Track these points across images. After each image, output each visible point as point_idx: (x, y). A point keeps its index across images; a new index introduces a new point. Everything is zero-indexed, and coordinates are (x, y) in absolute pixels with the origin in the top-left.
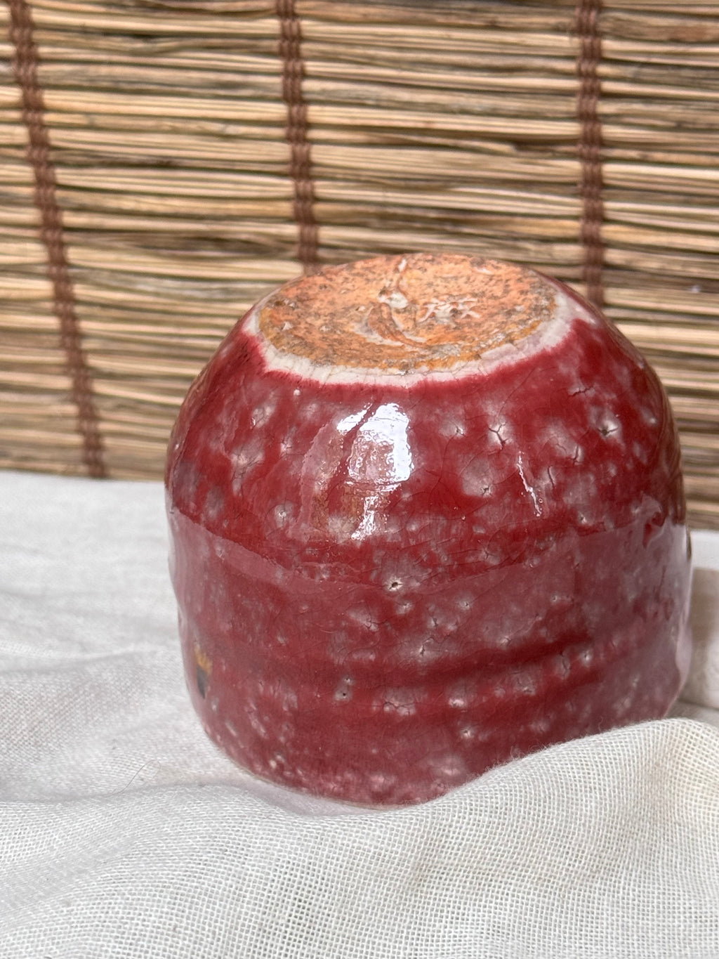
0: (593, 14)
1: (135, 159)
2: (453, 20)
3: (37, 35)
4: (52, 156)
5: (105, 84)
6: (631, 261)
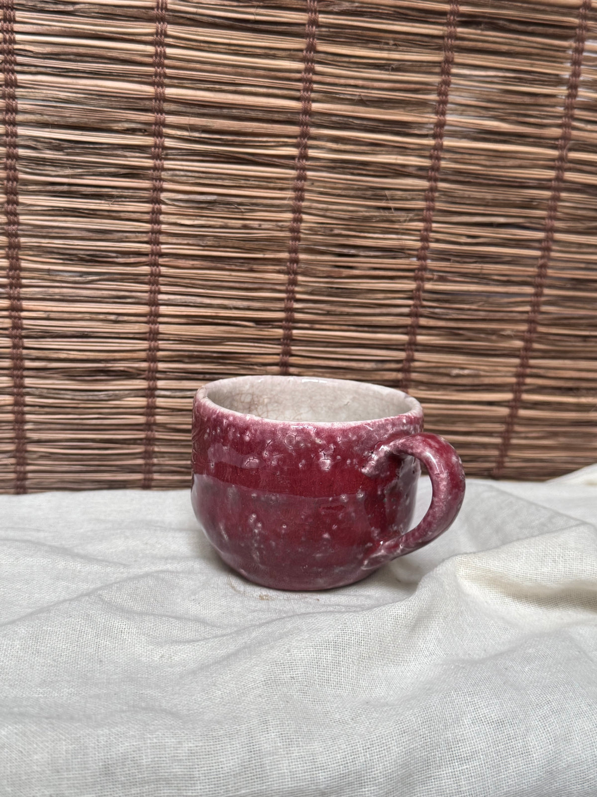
0: (295, 265)
1: (69, 334)
2: (233, 267)
3: (23, 274)
4: (24, 333)
5: (57, 297)
6: (300, 372)
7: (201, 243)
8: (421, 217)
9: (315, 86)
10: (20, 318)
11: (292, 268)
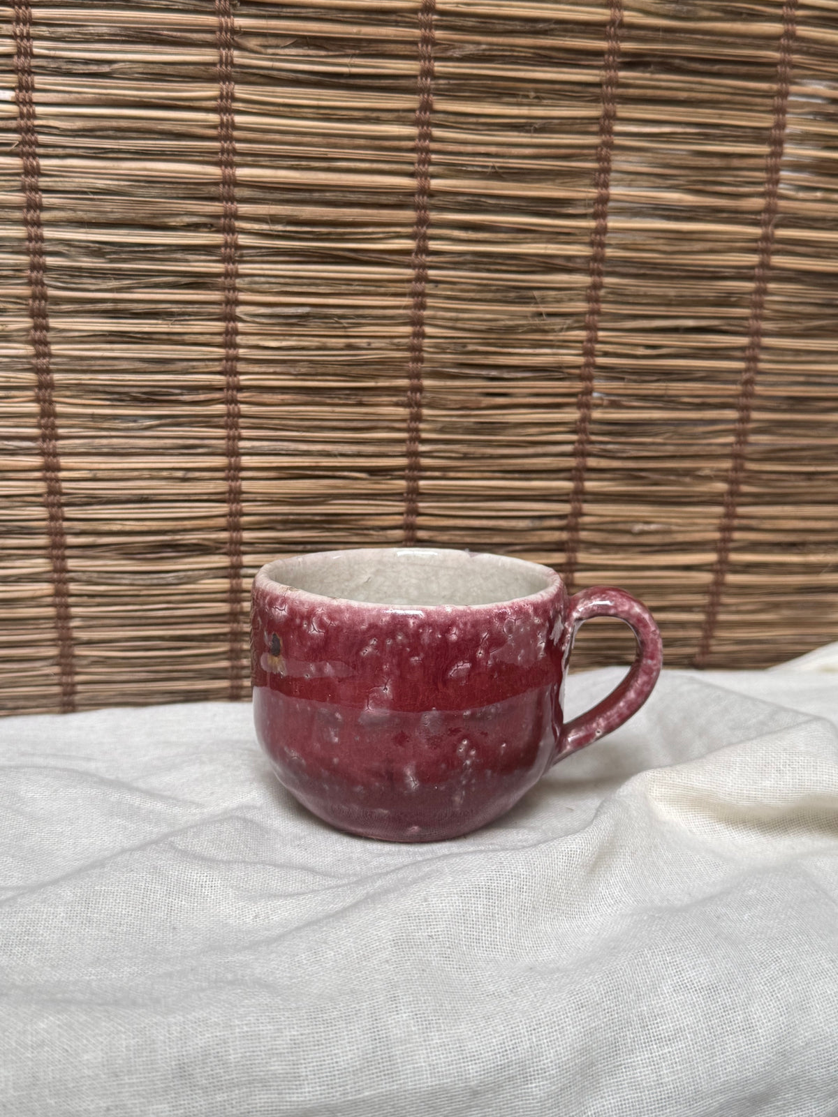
0: (418, 394)
1: (123, 498)
2: (337, 401)
3: (58, 422)
4: (63, 499)
5: (105, 450)
6: (431, 537)
7: (292, 370)
8: (582, 324)
9: (434, 157)
10: (58, 480)
11: (414, 399)
